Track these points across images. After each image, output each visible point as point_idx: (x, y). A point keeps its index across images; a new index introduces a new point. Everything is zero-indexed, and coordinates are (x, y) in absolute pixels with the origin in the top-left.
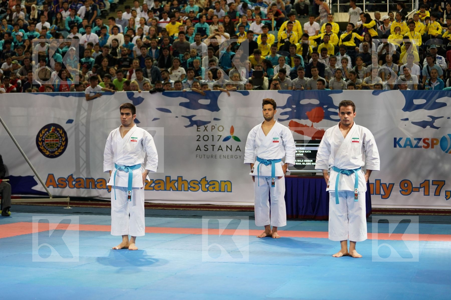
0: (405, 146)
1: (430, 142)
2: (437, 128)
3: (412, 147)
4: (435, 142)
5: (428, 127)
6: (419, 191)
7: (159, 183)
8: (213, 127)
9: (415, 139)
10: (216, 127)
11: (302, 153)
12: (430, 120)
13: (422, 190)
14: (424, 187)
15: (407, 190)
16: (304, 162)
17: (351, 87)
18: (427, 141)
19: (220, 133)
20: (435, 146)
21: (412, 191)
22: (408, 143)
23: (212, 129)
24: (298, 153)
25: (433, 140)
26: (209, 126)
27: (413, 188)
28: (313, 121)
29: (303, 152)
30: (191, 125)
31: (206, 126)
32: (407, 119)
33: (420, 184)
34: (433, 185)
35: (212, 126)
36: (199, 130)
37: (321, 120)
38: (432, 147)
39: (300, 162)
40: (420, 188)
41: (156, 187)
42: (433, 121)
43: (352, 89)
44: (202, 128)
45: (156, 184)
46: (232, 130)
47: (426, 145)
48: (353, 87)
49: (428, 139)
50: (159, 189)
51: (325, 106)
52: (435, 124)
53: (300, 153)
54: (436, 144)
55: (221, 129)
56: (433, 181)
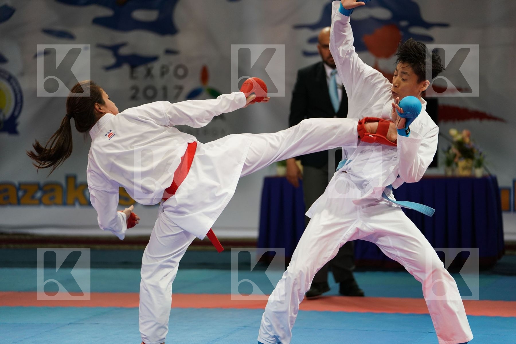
7: (52, 190)
8: (165, 70)
10: (172, 69)
19: (180, 82)
23: (163, 74)
26: (156, 67)
30: (117, 65)
31: (149, 65)
35: (163, 67)
36: (134, 75)
41: (46, 199)
44: (141, 70)
45: (45, 192)
46: (205, 75)
50: (52, 202)
51: (403, 23)
55: (181, 72)
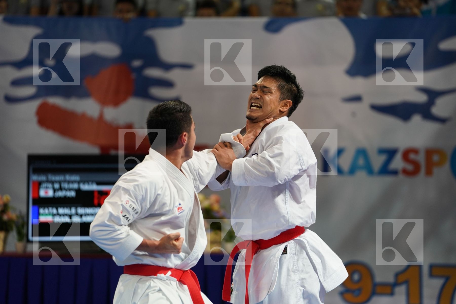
0: (352, 171)
1: (421, 158)
2: (442, 121)
3: (370, 171)
4: (436, 158)
5: (417, 119)
6: (392, 294)
9: (382, 151)
11: (70, 190)
12: (422, 98)
13: (401, 290)
14: (406, 282)
15: (360, 290)
16: (77, 214)
17: (205, 11)
18: (412, 156)
20: (436, 170)
21: (374, 293)
22: (361, 162)
24: (61, 189)
25: (429, 153)
27: (375, 285)
28: (104, 102)
29: (75, 186)
32: (357, 99)
33: (397, 275)
34: (432, 275)
37: (124, 99)
38: (429, 172)
39: (64, 215)
40: (396, 284)
42: (431, 102)
43: (209, 16)
47: (410, 167)
48: (211, 11)
49: (415, 151)
51: (137, 63)
52: (436, 110)
53: (66, 190)
54: (440, 164)
56: (432, 267)
